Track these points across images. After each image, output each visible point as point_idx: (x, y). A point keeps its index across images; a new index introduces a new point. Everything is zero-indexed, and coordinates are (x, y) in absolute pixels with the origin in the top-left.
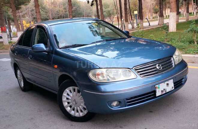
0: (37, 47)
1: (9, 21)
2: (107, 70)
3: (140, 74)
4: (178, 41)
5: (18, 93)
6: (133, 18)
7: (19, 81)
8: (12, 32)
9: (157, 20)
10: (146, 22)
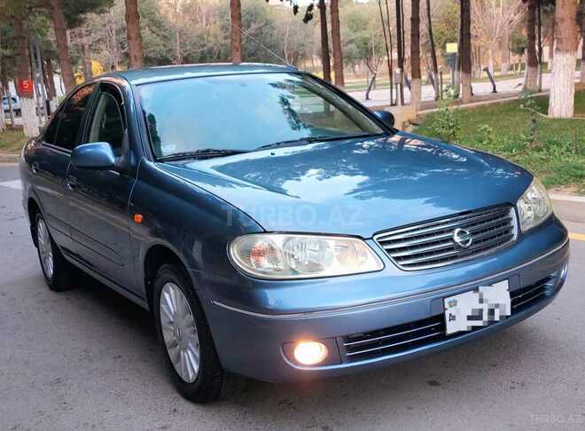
0: (90, 153)
1: (48, 61)
2: (288, 240)
3: (398, 259)
4: (570, 151)
5: (35, 296)
6: (439, 67)
7: (43, 256)
8: (55, 95)
9: (521, 75)
10: (483, 80)
